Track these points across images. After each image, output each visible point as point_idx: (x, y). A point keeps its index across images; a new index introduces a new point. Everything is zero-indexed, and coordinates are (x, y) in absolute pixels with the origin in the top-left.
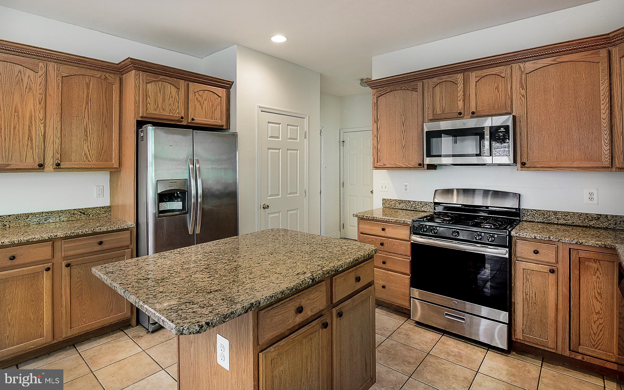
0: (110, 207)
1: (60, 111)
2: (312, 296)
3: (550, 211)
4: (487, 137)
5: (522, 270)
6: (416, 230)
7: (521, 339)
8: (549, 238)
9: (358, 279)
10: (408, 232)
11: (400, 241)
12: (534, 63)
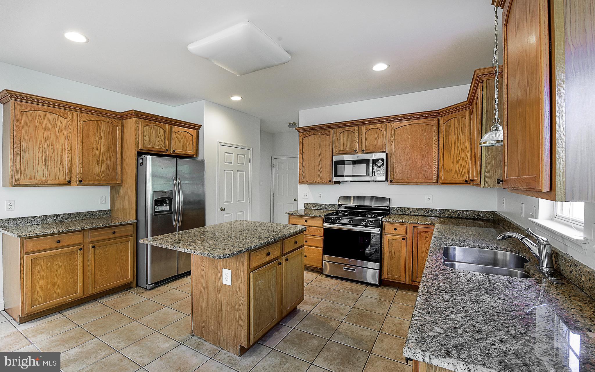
0: (110, 210)
1: (82, 145)
2: (274, 248)
3: (406, 208)
4: (371, 165)
5: (388, 239)
6: (326, 221)
7: (387, 278)
8: (403, 221)
9: (296, 242)
10: (322, 222)
11: (317, 228)
12: (399, 123)
